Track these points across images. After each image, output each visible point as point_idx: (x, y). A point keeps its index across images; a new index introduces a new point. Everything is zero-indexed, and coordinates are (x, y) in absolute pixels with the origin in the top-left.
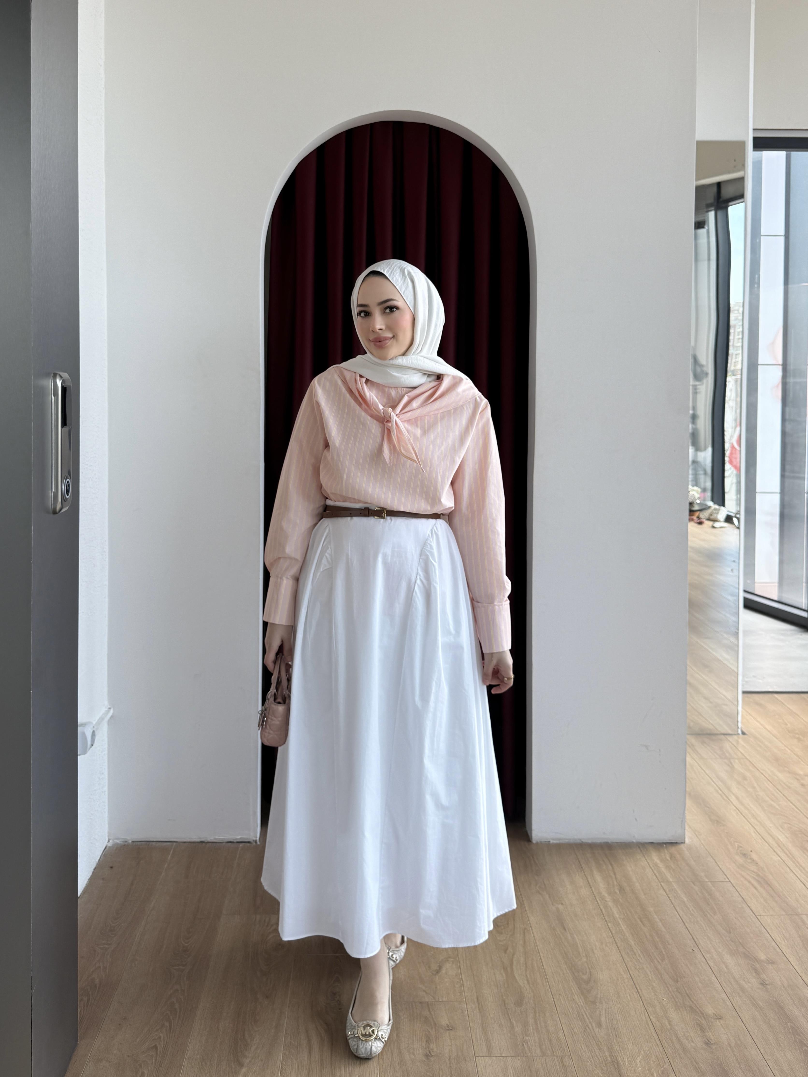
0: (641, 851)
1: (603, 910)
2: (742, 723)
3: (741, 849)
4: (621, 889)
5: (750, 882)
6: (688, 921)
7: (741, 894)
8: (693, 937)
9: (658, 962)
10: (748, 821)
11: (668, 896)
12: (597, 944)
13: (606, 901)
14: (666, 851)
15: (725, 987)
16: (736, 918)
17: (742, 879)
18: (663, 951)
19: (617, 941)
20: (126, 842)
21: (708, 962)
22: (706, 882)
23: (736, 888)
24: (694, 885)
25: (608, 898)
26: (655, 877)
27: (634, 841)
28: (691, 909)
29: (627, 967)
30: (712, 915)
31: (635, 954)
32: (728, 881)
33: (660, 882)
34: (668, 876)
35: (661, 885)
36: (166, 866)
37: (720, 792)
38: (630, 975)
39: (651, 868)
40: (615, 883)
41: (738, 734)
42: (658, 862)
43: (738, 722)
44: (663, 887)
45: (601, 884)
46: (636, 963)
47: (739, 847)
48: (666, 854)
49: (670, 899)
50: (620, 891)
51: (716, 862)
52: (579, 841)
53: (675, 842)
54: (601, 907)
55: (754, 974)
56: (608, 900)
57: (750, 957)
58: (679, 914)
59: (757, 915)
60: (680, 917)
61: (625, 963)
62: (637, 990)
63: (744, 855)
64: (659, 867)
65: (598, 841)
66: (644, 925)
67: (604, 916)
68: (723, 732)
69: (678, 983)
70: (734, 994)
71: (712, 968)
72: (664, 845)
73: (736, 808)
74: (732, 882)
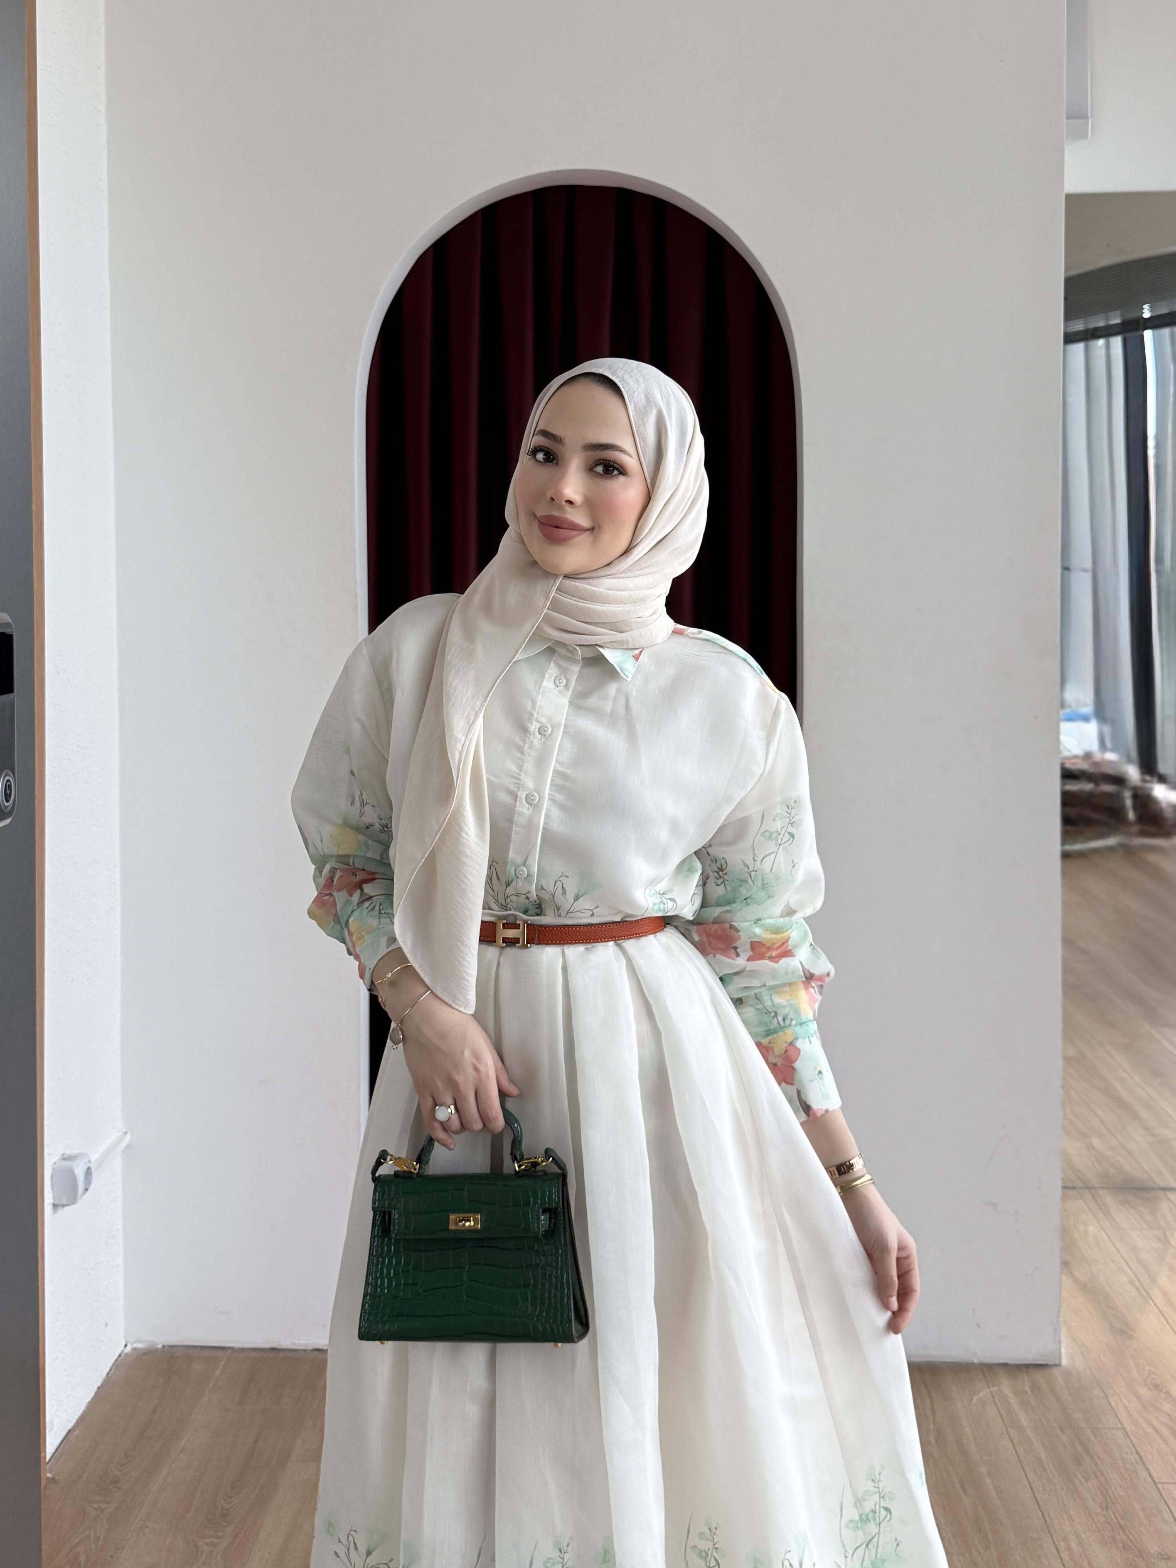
0: (985, 1377)
3: (1153, 1377)
5: (1156, 1430)
6: (1041, 1489)
7: (1138, 1449)
8: (1044, 1516)
11: (1015, 1449)
14: (1026, 1378)
16: (1121, 1486)
17: (1145, 1426)
18: (990, 1534)
20: (153, 1346)
21: (1062, 1555)
22: (1085, 1428)
23: (1132, 1438)
24: (1063, 1431)
26: (999, 1418)
27: (976, 1361)
28: (1049, 1471)
32: (1119, 1426)
33: (1006, 1427)
34: (1023, 1417)
35: (1008, 1432)
36: (212, 1384)
39: (995, 1403)
42: (1011, 1395)
44: (1010, 1436)
47: (1151, 1373)
48: (1025, 1382)
49: (1017, 1454)
51: (1107, 1398)
53: (1044, 1363)
57: (1132, 1549)
58: (1027, 1477)
59: (1160, 1483)
60: (1029, 1483)
63: (1157, 1387)
64: (1010, 1402)
74: (1129, 1429)
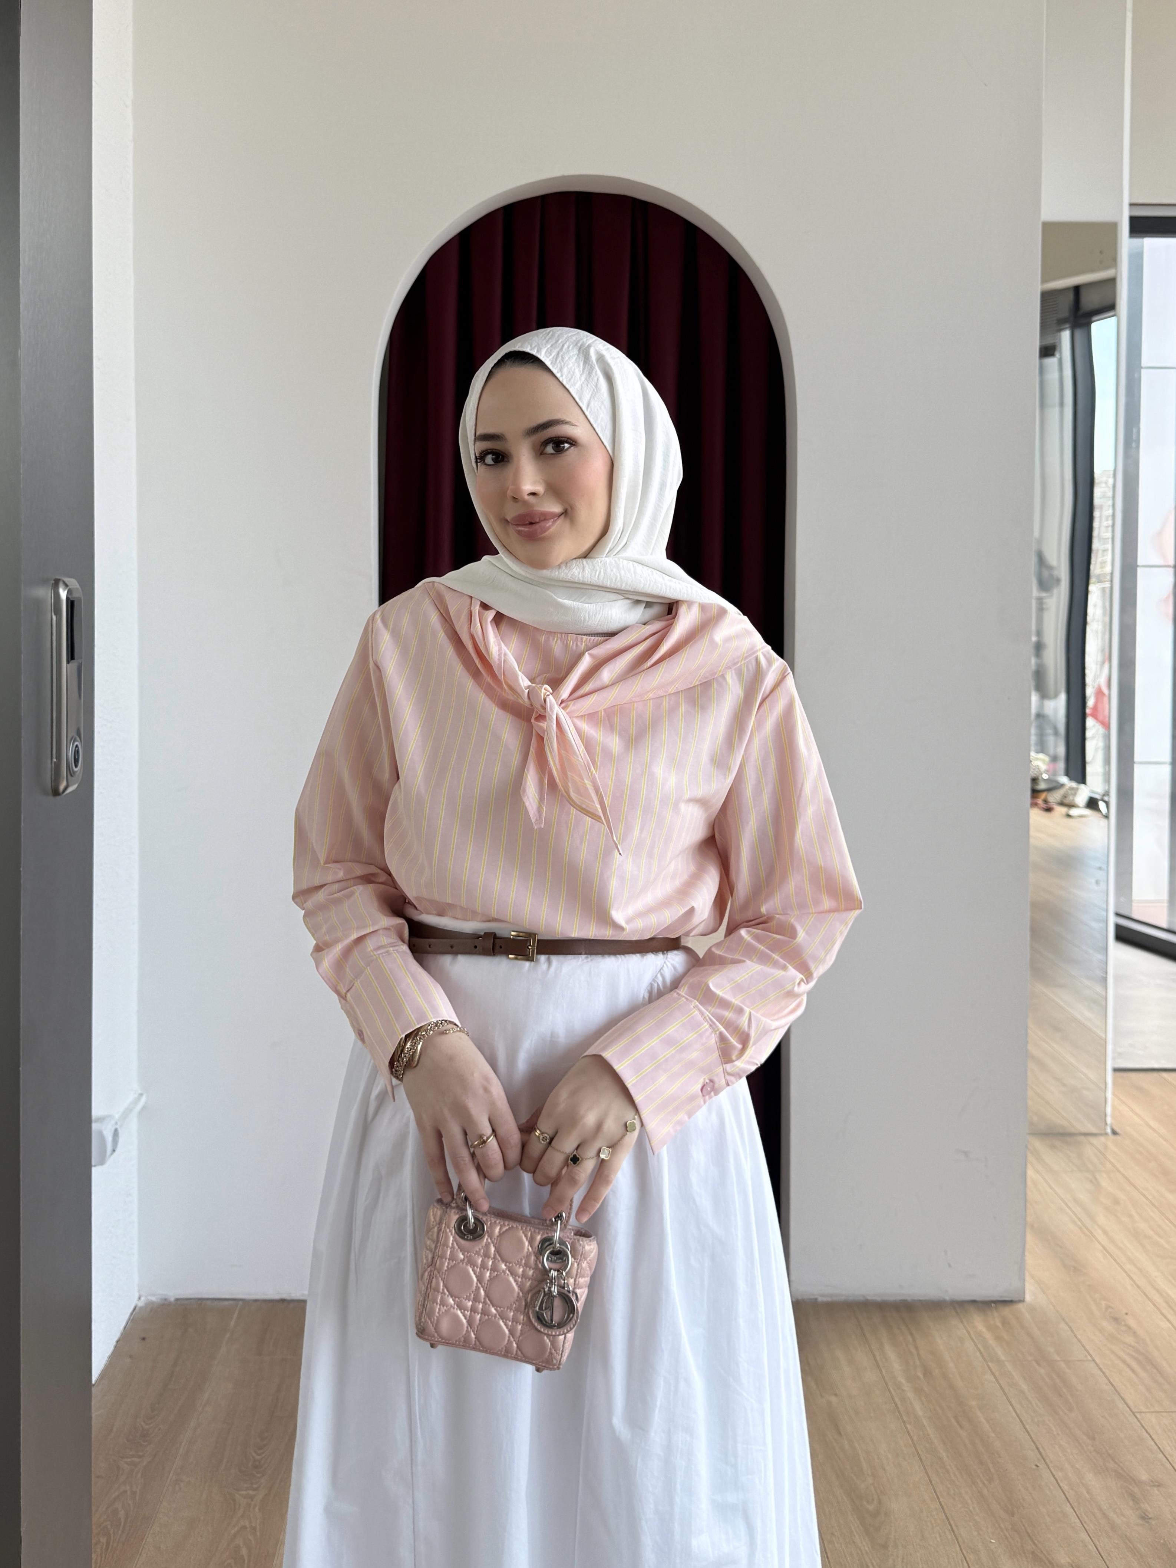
0: (957, 1313)
1: (899, 1403)
2: (1113, 1117)
3: (1110, 1310)
4: (927, 1372)
6: (1029, 1421)
7: (1112, 1381)
8: (1036, 1447)
9: (984, 1483)
10: (1122, 1268)
11: (998, 1383)
12: (890, 1456)
13: (903, 1390)
14: (995, 1314)
15: (1085, 1522)
16: (1102, 1417)
17: (1112, 1357)
18: (991, 1466)
19: (920, 1452)
20: (166, 1299)
21: (1061, 1485)
22: (1059, 1361)
23: (1104, 1370)
24: (1039, 1364)
25: (906, 1386)
26: (978, 1354)
27: (947, 1298)
28: (1033, 1404)
29: (935, 1491)
30: (1066, 1411)
31: (948, 1472)
32: (1089, 1358)
33: (986, 1361)
34: (999, 1352)
35: (989, 1367)
36: (228, 1335)
37: (1079, 1223)
38: (940, 1503)
39: (972, 1339)
40: (918, 1363)
41: (1106, 1134)
42: (984, 1330)
43: (1106, 1115)
44: (991, 1370)
45: (896, 1366)
46: (949, 1486)
47: (1108, 1307)
48: (996, 1317)
49: (1001, 1388)
50: (925, 1374)
51: (1072, 1331)
52: (862, 1298)
53: (1010, 1299)
54: (897, 1400)
55: (1131, 1503)
56: (906, 1389)
57: (1125, 1477)
58: (1016, 1412)
60: (1018, 1416)
61: (932, 1484)
62: (951, 1526)
63: (1116, 1320)
64: (985, 1338)
65: (892, 1299)
66: (961, 1427)
67: (900, 1413)
68: (1083, 1130)
69: (1013, 1516)
70: (1100, 1533)
71: (1066, 1493)
72: (993, 1305)
73: (1104, 1248)
74: (1098, 1361)
